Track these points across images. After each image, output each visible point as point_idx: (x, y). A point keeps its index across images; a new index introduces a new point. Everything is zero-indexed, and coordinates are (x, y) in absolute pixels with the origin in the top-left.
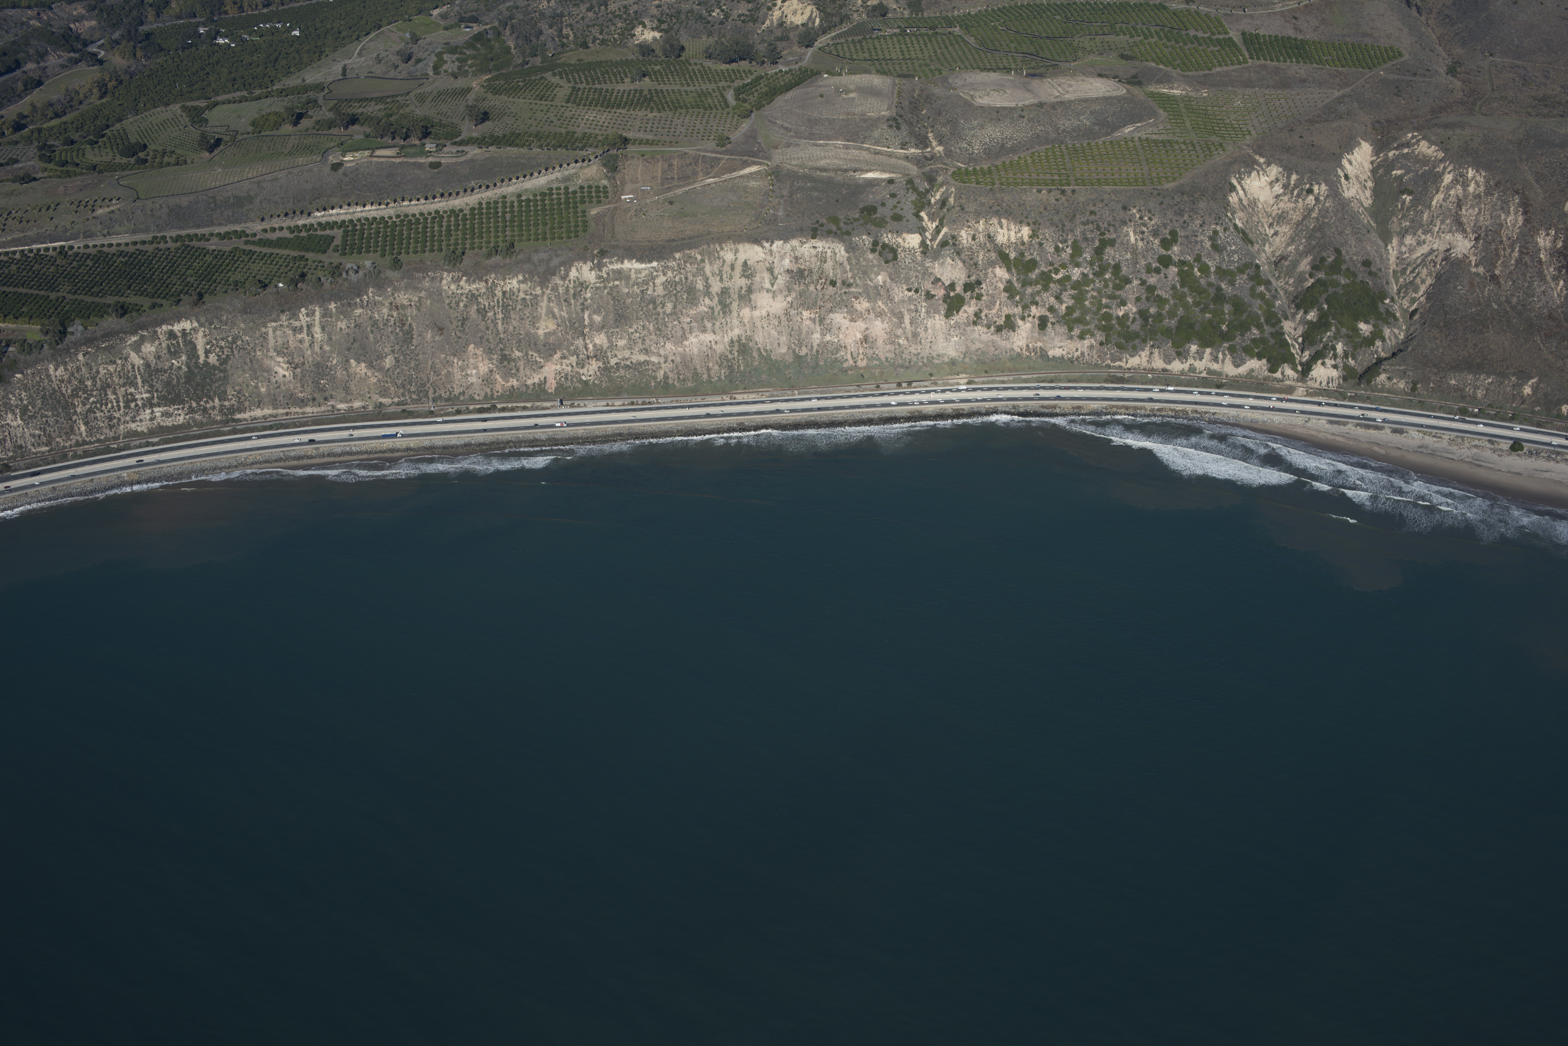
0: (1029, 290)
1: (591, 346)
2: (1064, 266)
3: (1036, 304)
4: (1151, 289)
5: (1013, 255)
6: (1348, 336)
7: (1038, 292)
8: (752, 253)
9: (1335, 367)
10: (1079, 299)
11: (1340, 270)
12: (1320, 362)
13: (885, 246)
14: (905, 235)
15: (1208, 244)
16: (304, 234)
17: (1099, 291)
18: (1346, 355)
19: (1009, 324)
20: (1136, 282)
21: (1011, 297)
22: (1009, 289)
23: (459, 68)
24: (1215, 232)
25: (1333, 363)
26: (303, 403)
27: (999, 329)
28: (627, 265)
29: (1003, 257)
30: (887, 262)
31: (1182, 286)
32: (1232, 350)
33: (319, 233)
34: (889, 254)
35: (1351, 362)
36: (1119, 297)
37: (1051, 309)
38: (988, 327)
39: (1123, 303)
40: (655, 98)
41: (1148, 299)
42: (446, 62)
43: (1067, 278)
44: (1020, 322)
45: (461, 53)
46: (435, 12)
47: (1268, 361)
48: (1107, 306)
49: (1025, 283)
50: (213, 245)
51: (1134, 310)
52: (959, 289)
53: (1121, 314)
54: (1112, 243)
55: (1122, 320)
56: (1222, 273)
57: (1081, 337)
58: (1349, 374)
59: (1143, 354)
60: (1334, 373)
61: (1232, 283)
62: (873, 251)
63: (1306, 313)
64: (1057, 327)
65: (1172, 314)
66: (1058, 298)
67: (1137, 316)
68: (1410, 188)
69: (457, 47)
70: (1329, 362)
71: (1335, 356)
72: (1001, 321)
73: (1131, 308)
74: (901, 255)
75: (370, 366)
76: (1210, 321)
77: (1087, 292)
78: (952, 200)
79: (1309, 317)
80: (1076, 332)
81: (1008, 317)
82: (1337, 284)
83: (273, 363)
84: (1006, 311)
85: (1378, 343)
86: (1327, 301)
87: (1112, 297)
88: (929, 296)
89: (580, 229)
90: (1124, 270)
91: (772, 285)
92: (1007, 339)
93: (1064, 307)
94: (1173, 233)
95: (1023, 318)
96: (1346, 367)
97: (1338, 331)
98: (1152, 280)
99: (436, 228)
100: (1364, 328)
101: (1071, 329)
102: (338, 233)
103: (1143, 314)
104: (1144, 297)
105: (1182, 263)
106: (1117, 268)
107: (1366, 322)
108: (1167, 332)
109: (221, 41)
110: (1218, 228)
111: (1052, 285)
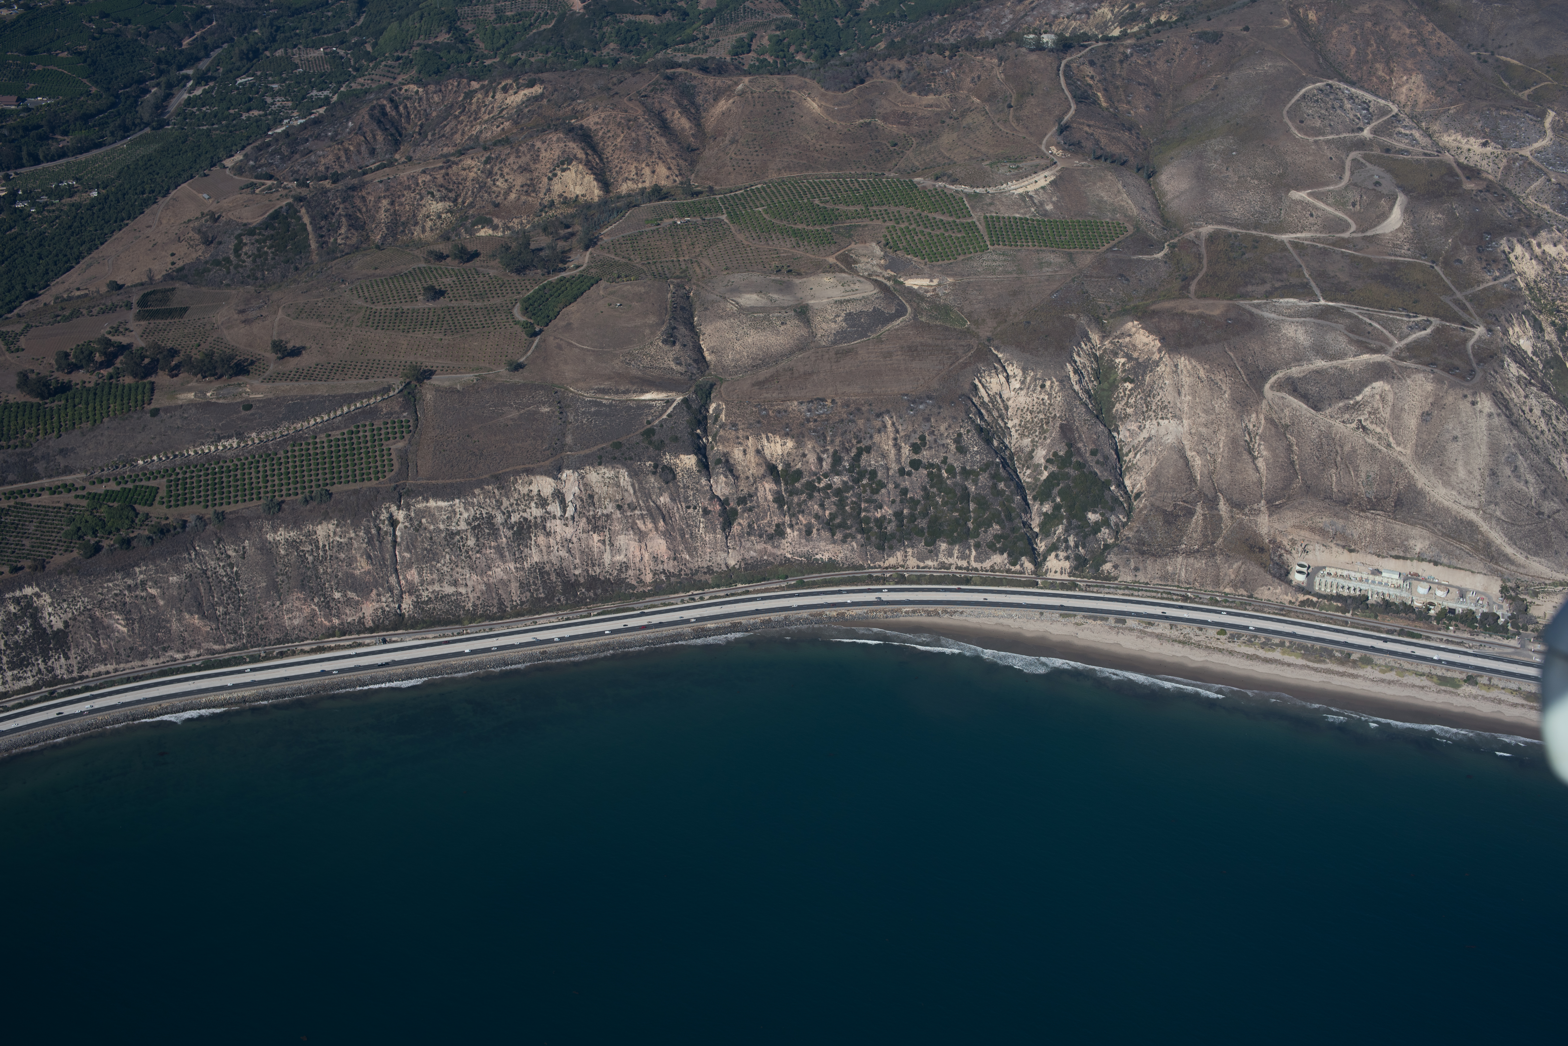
0: (796, 499)
1: (403, 582)
2: (826, 475)
3: (803, 512)
4: (905, 492)
5: (780, 468)
6: (1079, 527)
7: (805, 501)
8: (544, 485)
9: (1067, 558)
10: (841, 504)
11: (1071, 462)
12: (1053, 554)
13: (665, 468)
14: (682, 456)
15: (953, 447)
16: (130, 485)
17: (859, 496)
18: (1077, 546)
19: (780, 532)
20: (891, 486)
21: (781, 507)
22: (779, 500)
24: (960, 435)
25: (1065, 554)
26: (143, 656)
27: (771, 538)
28: (432, 503)
29: (772, 469)
30: (667, 483)
31: (931, 487)
32: (977, 546)
33: (144, 483)
34: (668, 474)
35: (1082, 551)
36: (876, 501)
37: (817, 517)
38: (761, 536)
39: (881, 507)
40: (448, 318)
41: (901, 501)
42: (246, 244)
43: (829, 486)
44: (789, 530)
45: (260, 234)
46: (229, 163)
47: (1009, 555)
48: (866, 510)
49: (792, 493)
50: (45, 499)
51: (890, 512)
52: (732, 504)
53: (879, 515)
54: (868, 450)
55: (880, 522)
56: (966, 473)
57: (844, 541)
58: (1079, 564)
59: (898, 554)
60: (1067, 565)
61: (975, 482)
62: (654, 473)
63: (1041, 504)
64: (823, 533)
65: (925, 514)
66: (822, 505)
67: (893, 519)
68: (1131, 377)
69: (255, 228)
70: (1062, 554)
71: (1067, 548)
72: (771, 530)
73: (887, 511)
74: (679, 476)
75: (203, 616)
76: (957, 520)
77: (847, 498)
78: (723, 417)
79: (1044, 510)
80: (839, 536)
81: (778, 526)
82: (1067, 476)
83: (112, 622)
84: (776, 520)
85: (1105, 531)
86: (1060, 494)
87: (869, 501)
88: (706, 512)
89: (386, 468)
90: (880, 474)
91: (565, 511)
92: (778, 547)
93: (827, 513)
94: (922, 438)
95: (791, 526)
96: (1078, 557)
97: (1070, 523)
98: (906, 483)
99: (253, 475)
100: (1093, 517)
101: (833, 535)
102: (162, 483)
103: (898, 515)
104: (898, 500)
105: (931, 466)
106: (873, 474)
107: (1094, 512)
108: (920, 532)
109: (20, 205)
110: (962, 431)
111: (816, 494)
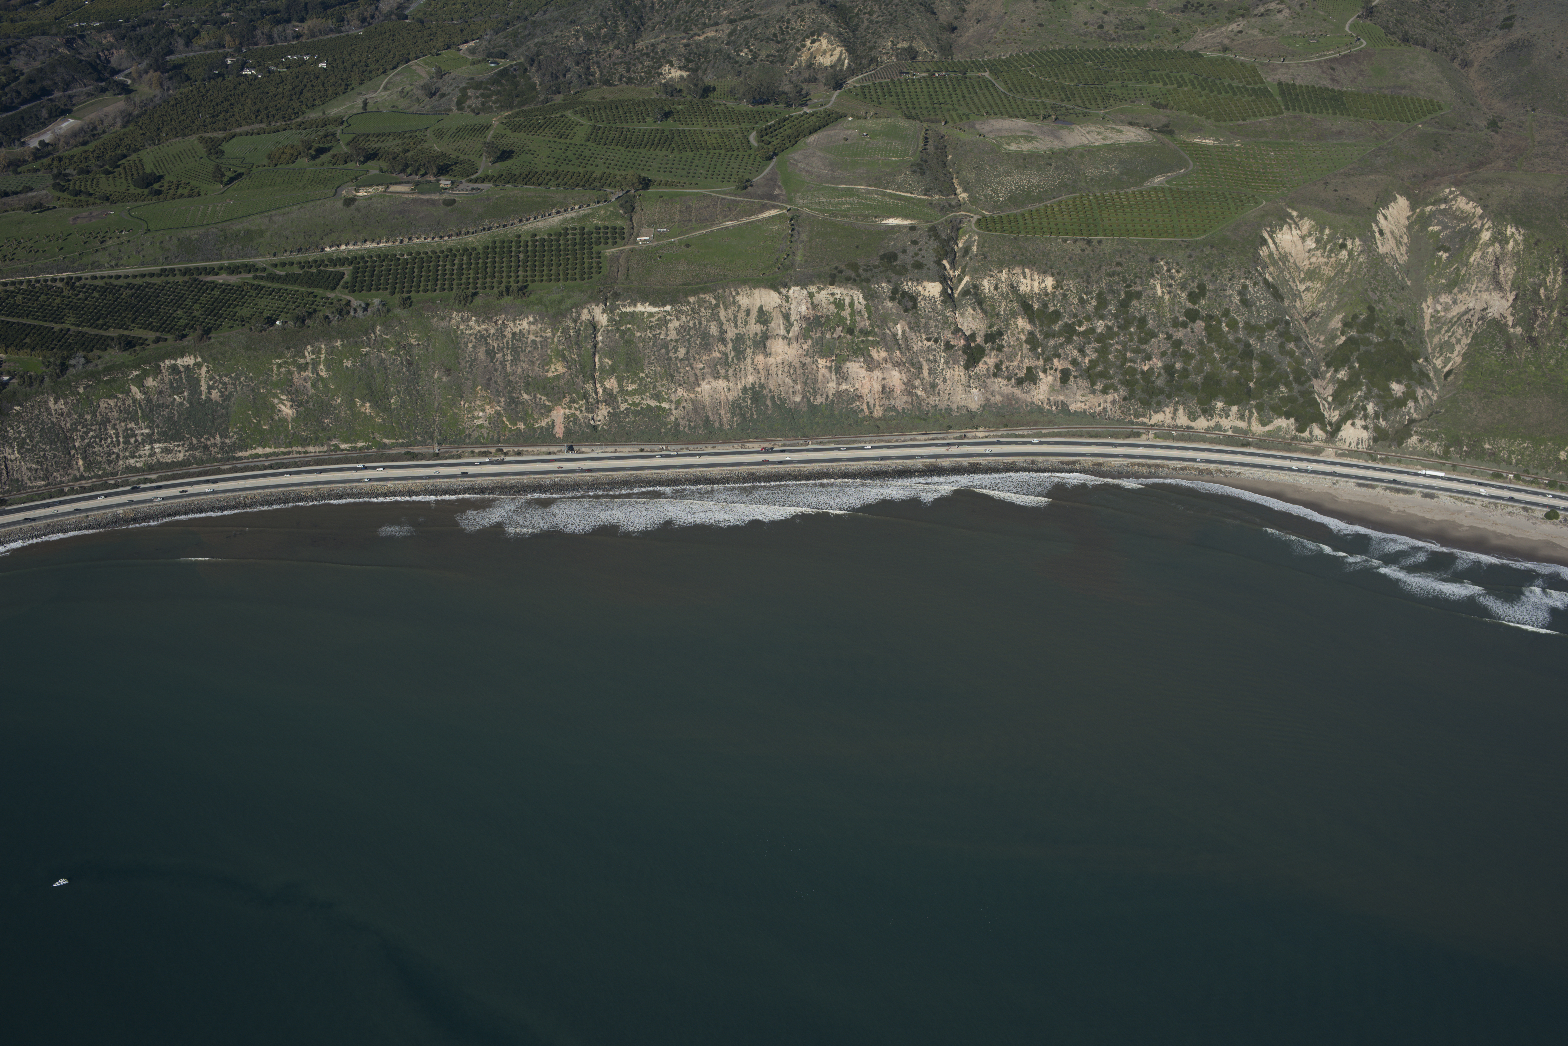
0: (1052, 343)
1: (600, 391)
2: (1088, 318)
3: (1059, 356)
4: (1178, 343)
5: (1036, 306)
6: (1379, 396)
7: (1062, 345)
8: (769, 299)
9: (1365, 428)
10: (1103, 351)
11: (1373, 328)
12: (1349, 422)
13: (905, 294)
14: (925, 283)
15: (1236, 299)
16: (314, 270)
17: (1124, 345)
18: (1377, 416)
19: (1031, 377)
20: (1162, 336)
21: (1033, 349)
22: (1031, 340)
23: (483, 104)
24: (1245, 287)
25: (1363, 423)
26: (305, 442)
27: (1020, 382)
28: (639, 308)
29: (1026, 308)
30: (906, 310)
31: (1209, 341)
32: (1260, 408)
33: (330, 269)
34: (909, 302)
35: (1383, 423)
36: (1144, 350)
37: (1074, 362)
38: (1009, 379)
39: (1149, 358)
40: (676, 139)
41: (1174, 354)
42: (470, 97)
43: (1092, 330)
44: (1041, 375)
45: (486, 89)
46: (464, 47)
47: (1296, 420)
48: (1131, 361)
49: (1048, 335)
50: (222, 278)
51: (1160, 364)
52: (979, 340)
53: (1146, 368)
54: (1138, 295)
55: (1146, 375)
56: (1250, 328)
57: (1105, 391)
58: (1379, 436)
59: (1167, 410)
60: (1365, 435)
61: (1261, 339)
62: (892, 299)
63: (1336, 371)
64: (1079, 380)
65: (1199, 370)
66: (1081, 351)
67: (1162, 371)
68: (1447, 245)
69: (482, 82)
70: (1359, 423)
71: (1366, 417)
72: (1022, 374)
73: (1157, 363)
74: (921, 304)
75: (375, 405)
76: (1237, 378)
77: (1112, 345)
78: (975, 248)
79: (1339, 376)
80: (1099, 386)
81: (1029, 369)
82: (1368, 342)
83: (276, 401)
84: (1027, 363)
85: (1411, 404)
86: (1359, 360)
87: (1136, 351)
88: (948, 346)
89: (593, 270)
90: (1151, 323)
91: (788, 332)
92: (1028, 392)
93: (1087, 361)
94: (1202, 287)
95: (1045, 371)
96: (1377, 428)
97: (1369, 391)
98: (1179, 334)
99: (448, 267)
100: (1397, 388)
101: (1093, 384)
102: (347, 270)
103: (1169, 369)
104: (1169, 352)
105: (1210, 317)
106: (1143, 321)
107: (1399, 382)
108: (1193, 388)
109: (247, 72)
110: (1248, 282)
111: (1075, 338)
